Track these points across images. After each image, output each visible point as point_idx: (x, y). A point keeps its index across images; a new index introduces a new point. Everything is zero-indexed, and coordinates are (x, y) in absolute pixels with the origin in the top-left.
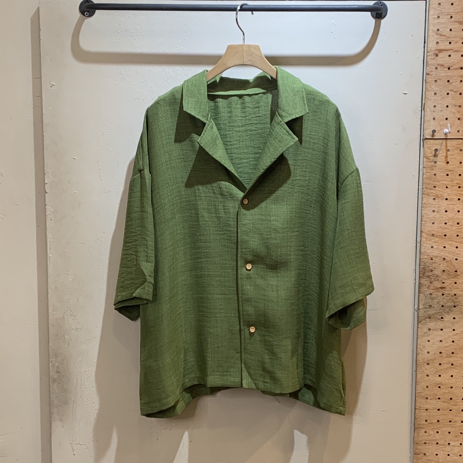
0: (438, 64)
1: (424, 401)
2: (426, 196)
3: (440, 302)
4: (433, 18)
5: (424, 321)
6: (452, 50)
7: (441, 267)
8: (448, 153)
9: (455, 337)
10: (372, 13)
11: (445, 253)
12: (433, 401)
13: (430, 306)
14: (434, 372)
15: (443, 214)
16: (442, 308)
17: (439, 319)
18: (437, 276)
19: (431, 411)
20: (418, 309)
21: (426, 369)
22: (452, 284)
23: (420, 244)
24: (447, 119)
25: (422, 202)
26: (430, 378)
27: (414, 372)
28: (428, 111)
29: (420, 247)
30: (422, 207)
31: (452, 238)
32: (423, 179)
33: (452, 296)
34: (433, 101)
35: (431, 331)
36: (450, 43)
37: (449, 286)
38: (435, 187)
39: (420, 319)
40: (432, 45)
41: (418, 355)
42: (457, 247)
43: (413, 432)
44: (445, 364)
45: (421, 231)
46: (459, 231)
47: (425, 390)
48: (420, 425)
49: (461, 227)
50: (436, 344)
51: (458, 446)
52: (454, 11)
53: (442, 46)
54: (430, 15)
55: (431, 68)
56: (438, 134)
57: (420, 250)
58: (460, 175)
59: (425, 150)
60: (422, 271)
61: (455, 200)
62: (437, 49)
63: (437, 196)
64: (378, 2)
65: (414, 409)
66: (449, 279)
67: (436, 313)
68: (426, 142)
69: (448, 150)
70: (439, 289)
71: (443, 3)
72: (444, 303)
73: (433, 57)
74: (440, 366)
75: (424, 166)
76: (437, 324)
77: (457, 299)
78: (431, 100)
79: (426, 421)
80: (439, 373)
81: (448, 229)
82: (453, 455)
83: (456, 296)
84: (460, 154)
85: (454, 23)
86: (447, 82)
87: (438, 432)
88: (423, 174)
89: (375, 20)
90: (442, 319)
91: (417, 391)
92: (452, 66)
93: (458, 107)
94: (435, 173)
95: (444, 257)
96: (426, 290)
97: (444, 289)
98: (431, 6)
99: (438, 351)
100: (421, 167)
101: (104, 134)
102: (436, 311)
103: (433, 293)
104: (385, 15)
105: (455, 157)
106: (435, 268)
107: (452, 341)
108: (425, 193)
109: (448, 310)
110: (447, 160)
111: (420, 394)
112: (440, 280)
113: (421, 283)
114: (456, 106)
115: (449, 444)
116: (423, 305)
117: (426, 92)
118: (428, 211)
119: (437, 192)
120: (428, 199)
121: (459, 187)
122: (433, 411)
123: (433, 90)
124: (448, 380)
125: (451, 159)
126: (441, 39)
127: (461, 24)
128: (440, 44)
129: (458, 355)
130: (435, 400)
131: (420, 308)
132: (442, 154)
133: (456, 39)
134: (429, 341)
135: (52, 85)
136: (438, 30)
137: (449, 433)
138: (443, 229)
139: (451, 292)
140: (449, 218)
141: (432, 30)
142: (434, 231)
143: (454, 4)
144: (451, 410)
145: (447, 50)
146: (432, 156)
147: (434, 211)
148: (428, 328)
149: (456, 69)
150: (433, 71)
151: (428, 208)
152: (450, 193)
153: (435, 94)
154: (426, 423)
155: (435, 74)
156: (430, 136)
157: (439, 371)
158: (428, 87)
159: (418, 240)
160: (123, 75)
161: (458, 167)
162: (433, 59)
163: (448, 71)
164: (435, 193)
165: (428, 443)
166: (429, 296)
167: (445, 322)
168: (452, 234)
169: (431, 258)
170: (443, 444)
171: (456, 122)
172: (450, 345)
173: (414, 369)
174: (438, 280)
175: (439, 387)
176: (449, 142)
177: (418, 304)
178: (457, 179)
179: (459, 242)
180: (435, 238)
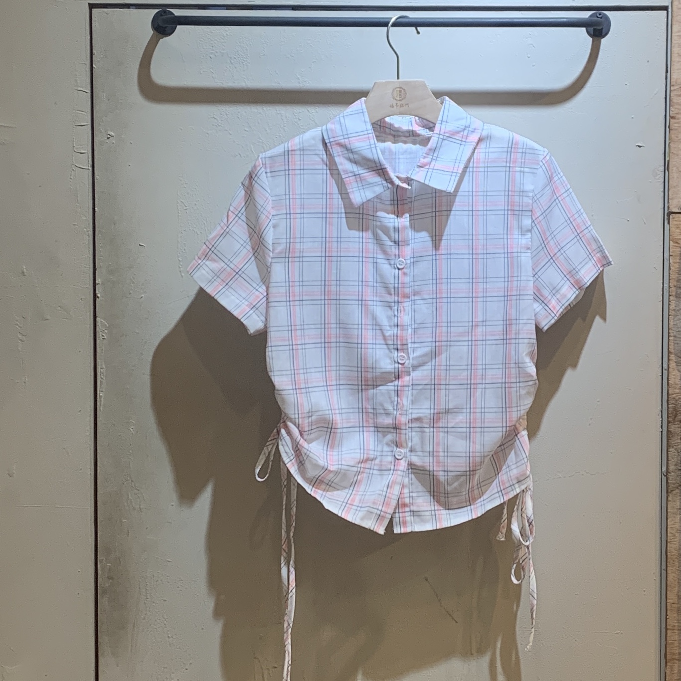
2: (675, 298)
4: (678, 36)
5: (677, 491)
10: (588, 28)
20: (668, 471)
23: (668, 371)
25: (669, 308)
27: (663, 570)
28: (674, 171)
29: (668, 376)
30: (669, 315)
32: (669, 274)
39: (670, 488)
40: (678, 76)
41: (668, 544)
43: (664, 666)
45: (669, 352)
48: (675, 654)
54: (673, 31)
55: (675, 108)
57: (668, 380)
59: (671, 229)
60: (672, 413)
64: (596, 13)
65: (664, 630)
68: (673, 218)
73: (679, 93)
75: (671, 254)
88: (669, 266)
89: (591, 39)
91: (668, 601)
96: (678, 441)
98: (674, 19)
100: (666, 255)
101: (187, 208)
104: (607, 32)
108: (674, 293)
111: (674, 605)
113: (670, 431)
117: (671, 144)
118: (678, 322)
120: (678, 303)
131: (671, 470)
135: (109, 136)
141: (678, 53)
151: (678, 317)
156: (678, 209)
158: (673, 135)
159: (665, 366)
160: (217, 120)
173: (664, 567)
177: (668, 464)
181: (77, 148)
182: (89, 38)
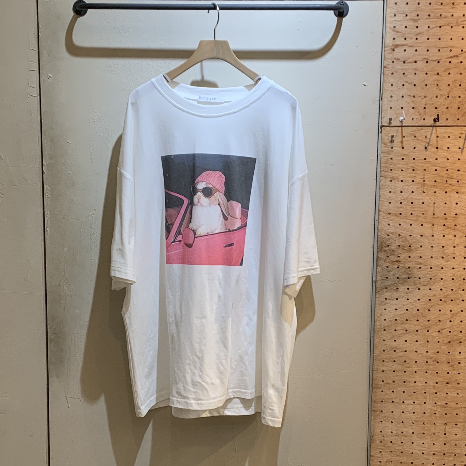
0: (395, 59)
1: (381, 363)
2: (384, 178)
3: (396, 274)
4: (390, 16)
5: (381, 292)
6: (407, 45)
7: (397, 242)
8: (404, 139)
9: (409, 306)
10: (336, 11)
11: (401, 229)
12: (389, 364)
13: (387, 278)
14: (390, 338)
15: (399, 194)
16: (398, 279)
17: (395, 290)
18: (393, 251)
19: (387, 372)
20: (376, 281)
21: (383, 335)
22: (406, 258)
23: (378, 222)
24: (402, 108)
25: (380, 184)
26: (387, 343)
27: (372, 337)
28: (385, 100)
29: (378, 225)
30: (380, 188)
31: (407, 216)
32: (381, 163)
33: (407, 269)
34: (389, 92)
35: (388, 300)
36: (405, 39)
37: (404, 260)
38: (391, 170)
39: (377, 290)
40: (389, 41)
41: (375, 322)
42: (411, 225)
43: (371, 391)
44: (400, 330)
45: (379, 210)
46: (413, 210)
47: (382, 353)
48: (378, 385)
49: (414, 206)
50: (391, 312)
51: (412, 405)
52: (409, 10)
53: (398, 42)
54: (387, 13)
55: (387, 61)
56: (394, 122)
57: (378, 227)
58: (414, 159)
59: (382, 136)
60: (379, 246)
61: (409, 182)
62: (393, 44)
63: (394, 178)
64: (340, 2)
65: (372, 370)
66: (403, 253)
67: (392, 284)
68: (384, 129)
69: (404, 137)
70: (395, 262)
71: (399, 2)
72: (399, 275)
73: (390, 52)
74: (395, 332)
75: (382, 151)
76: (393, 294)
77: (411, 271)
78: (388, 91)
79: (383, 381)
80: (395, 338)
81: (403, 208)
82: (407, 412)
83: (410, 269)
84: (414, 140)
85: (409, 21)
86: (402, 74)
87: (393, 392)
88: (381, 159)
89: (336, 18)
90: (397, 290)
91: (374, 354)
92: (407, 60)
93: (412, 97)
94: (391, 157)
95: (399, 233)
96: (383, 263)
97: (399, 263)
98: (388, 6)
99: (393, 318)
100: (379, 152)
101: (95, 121)
102: (391, 282)
103: (390, 266)
104: (346, 13)
105: (409, 142)
106: (391, 243)
107: (406, 309)
108: (383, 175)
109: (403, 281)
110: (403, 145)
111: (377, 357)
112: (396, 254)
113: (378, 257)
114: (411, 96)
115: (403, 402)
116: (381, 277)
117: (383, 84)
118: (385, 192)
119: (393, 175)
120: (385, 181)
121: (413, 170)
122: (390, 372)
123: (390, 82)
124: (403, 345)
125: (406, 144)
126: (397, 36)
127: (415, 22)
128: (396, 40)
129: (412, 322)
130: (391, 363)
131: (378, 279)
132: (398, 140)
133: (411, 35)
134: (385, 309)
135: (49, 77)
136: (395, 27)
137: (404, 392)
138: (399, 208)
139: (406, 265)
140: (404, 198)
141: (389, 27)
142: (390, 210)
143: (409, 4)
144: (405, 372)
145: (403, 45)
146: (388, 142)
147: (390, 192)
148: (385, 298)
149: (410, 62)
150: (390, 65)
151: (385, 189)
152: (404, 176)
153: (392, 85)
154: (382, 383)
155: (391, 66)
156: (387, 124)
157: (394, 337)
158: (385, 79)
159: (376, 218)
160: (112, 67)
161: (412, 152)
162: (390, 53)
163: (404, 64)
164: (391, 175)
165: (385, 401)
166: (386, 269)
167: (400, 292)
168: (407, 212)
169: (388, 235)
170: (397, 402)
171: (410, 111)
172: (405, 313)
173: (372, 335)
174: (394, 254)
175: (395, 351)
176: (404, 128)
177: (376, 276)
178: (411, 163)
179: (413, 220)
180: (391, 216)
181: (30, 84)
182: (37, 17)
